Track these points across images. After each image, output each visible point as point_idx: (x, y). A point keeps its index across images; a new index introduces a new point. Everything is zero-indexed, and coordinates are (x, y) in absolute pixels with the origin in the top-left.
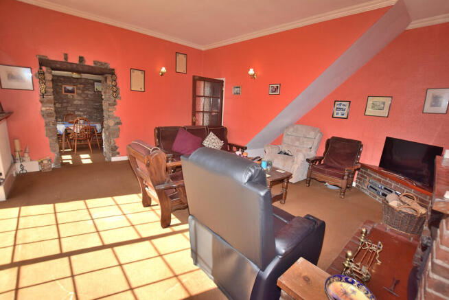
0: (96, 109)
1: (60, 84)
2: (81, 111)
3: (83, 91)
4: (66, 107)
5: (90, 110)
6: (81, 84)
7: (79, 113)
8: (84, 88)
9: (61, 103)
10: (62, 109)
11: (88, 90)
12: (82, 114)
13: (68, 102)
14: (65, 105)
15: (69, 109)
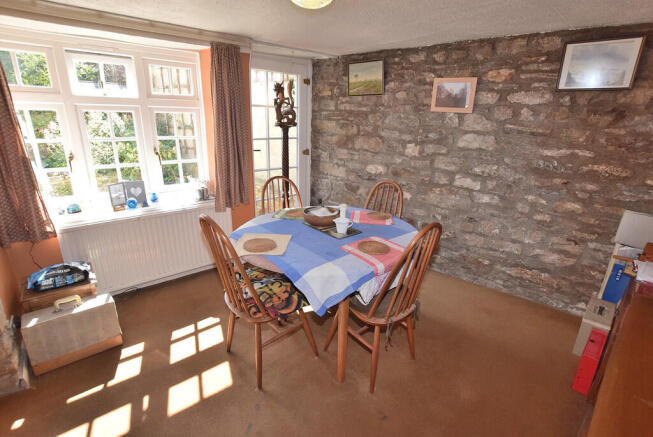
0: (537, 171)
1: (429, 77)
2: (475, 177)
3: (503, 95)
4: (432, 157)
5: (510, 176)
6: (503, 63)
7: (468, 182)
8: (511, 79)
9: (422, 143)
10: (419, 163)
11: (526, 87)
12: (477, 186)
13: (439, 142)
14: (430, 149)
15: (440, 163)
